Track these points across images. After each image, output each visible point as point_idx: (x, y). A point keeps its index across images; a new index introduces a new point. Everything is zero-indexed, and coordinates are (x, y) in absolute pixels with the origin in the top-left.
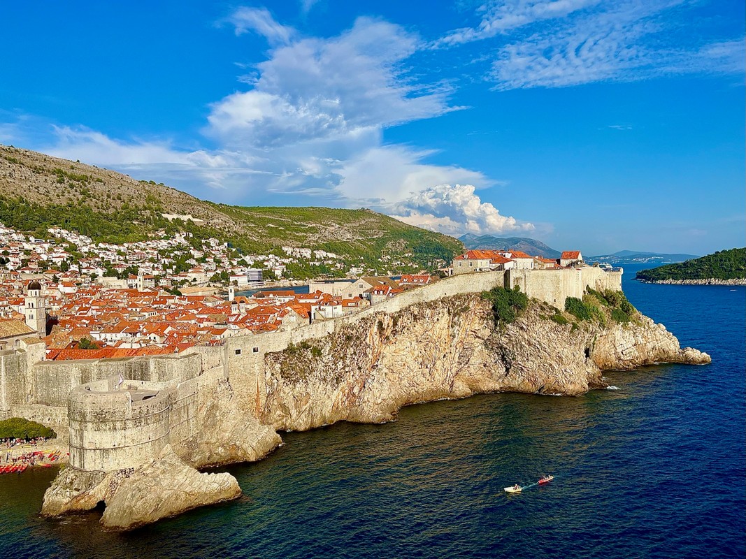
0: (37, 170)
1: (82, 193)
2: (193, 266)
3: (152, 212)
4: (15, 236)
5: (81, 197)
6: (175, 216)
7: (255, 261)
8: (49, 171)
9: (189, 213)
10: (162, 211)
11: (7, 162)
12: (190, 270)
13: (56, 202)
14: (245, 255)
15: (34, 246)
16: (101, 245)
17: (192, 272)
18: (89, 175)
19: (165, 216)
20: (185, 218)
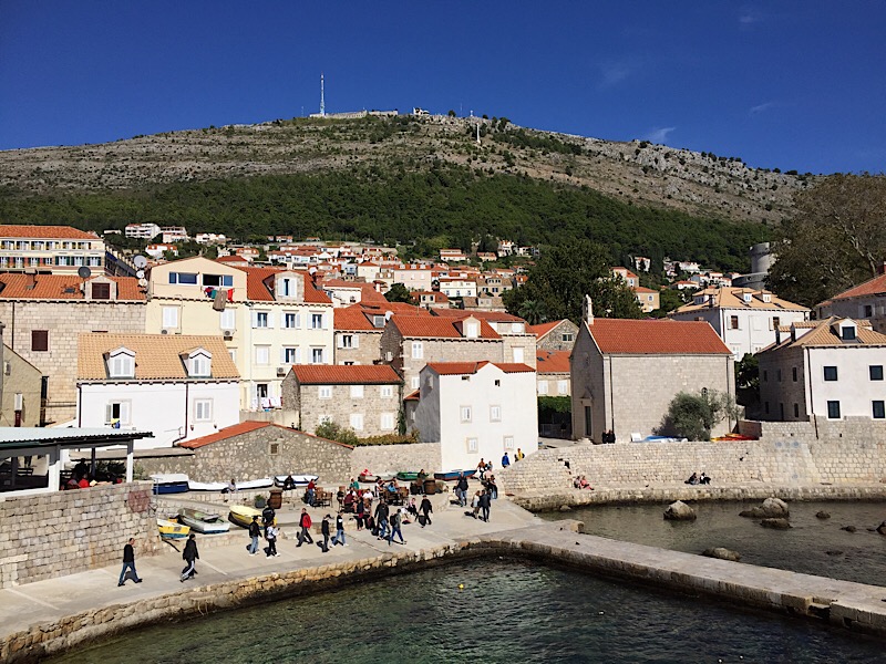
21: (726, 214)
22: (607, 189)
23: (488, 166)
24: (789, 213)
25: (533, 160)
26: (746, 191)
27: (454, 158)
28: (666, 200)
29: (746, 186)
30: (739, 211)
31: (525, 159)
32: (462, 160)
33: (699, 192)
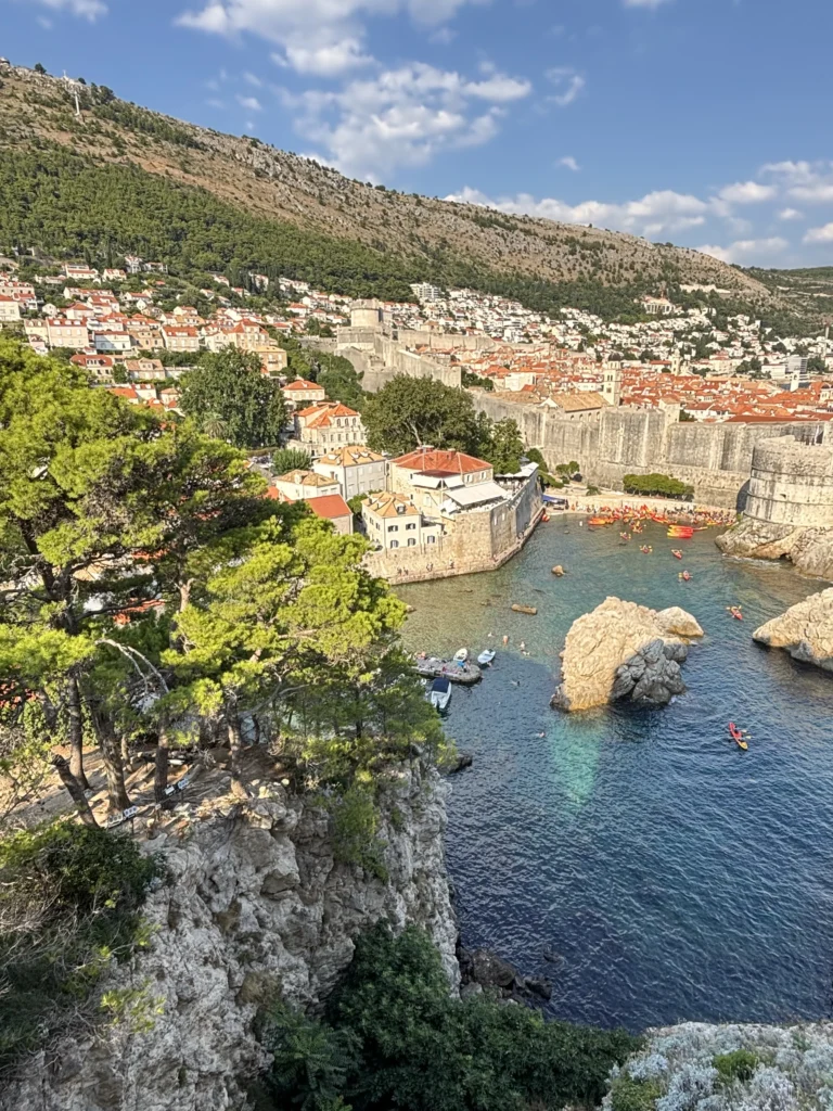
0: (550, 241)
1: (593, 265)
2: (714, 352)
3: (668, 283)
4: (533, 318)
5: (592, 269)
6: (696, 287)
7: (796, 345)
8: (561, 241)
9: (713, 283)
10: (679, 280)
11: (522, 234)
12: (711, 357)
13: (567, 277)
14: (783, 337)
15: (550, 328)
16: (612, 326)
17: (716, 359)
18: (601, 242)
19: (683, 287)
20: (707, 289)
21: (328, 229)
22: (222, 191)
23: (95, 150)
24: (378, 231)
25: (144, 148)
26: (344, 205)
27: (54, 136)
28: (276, 210)
29: (343, 198)
30: (339, 226)
31: (135, 146)
32: (64, 139)
33: (305, 203)
